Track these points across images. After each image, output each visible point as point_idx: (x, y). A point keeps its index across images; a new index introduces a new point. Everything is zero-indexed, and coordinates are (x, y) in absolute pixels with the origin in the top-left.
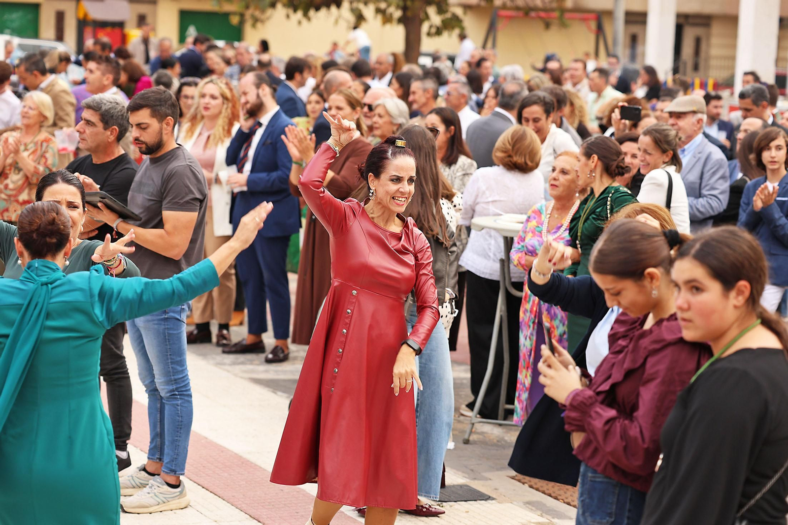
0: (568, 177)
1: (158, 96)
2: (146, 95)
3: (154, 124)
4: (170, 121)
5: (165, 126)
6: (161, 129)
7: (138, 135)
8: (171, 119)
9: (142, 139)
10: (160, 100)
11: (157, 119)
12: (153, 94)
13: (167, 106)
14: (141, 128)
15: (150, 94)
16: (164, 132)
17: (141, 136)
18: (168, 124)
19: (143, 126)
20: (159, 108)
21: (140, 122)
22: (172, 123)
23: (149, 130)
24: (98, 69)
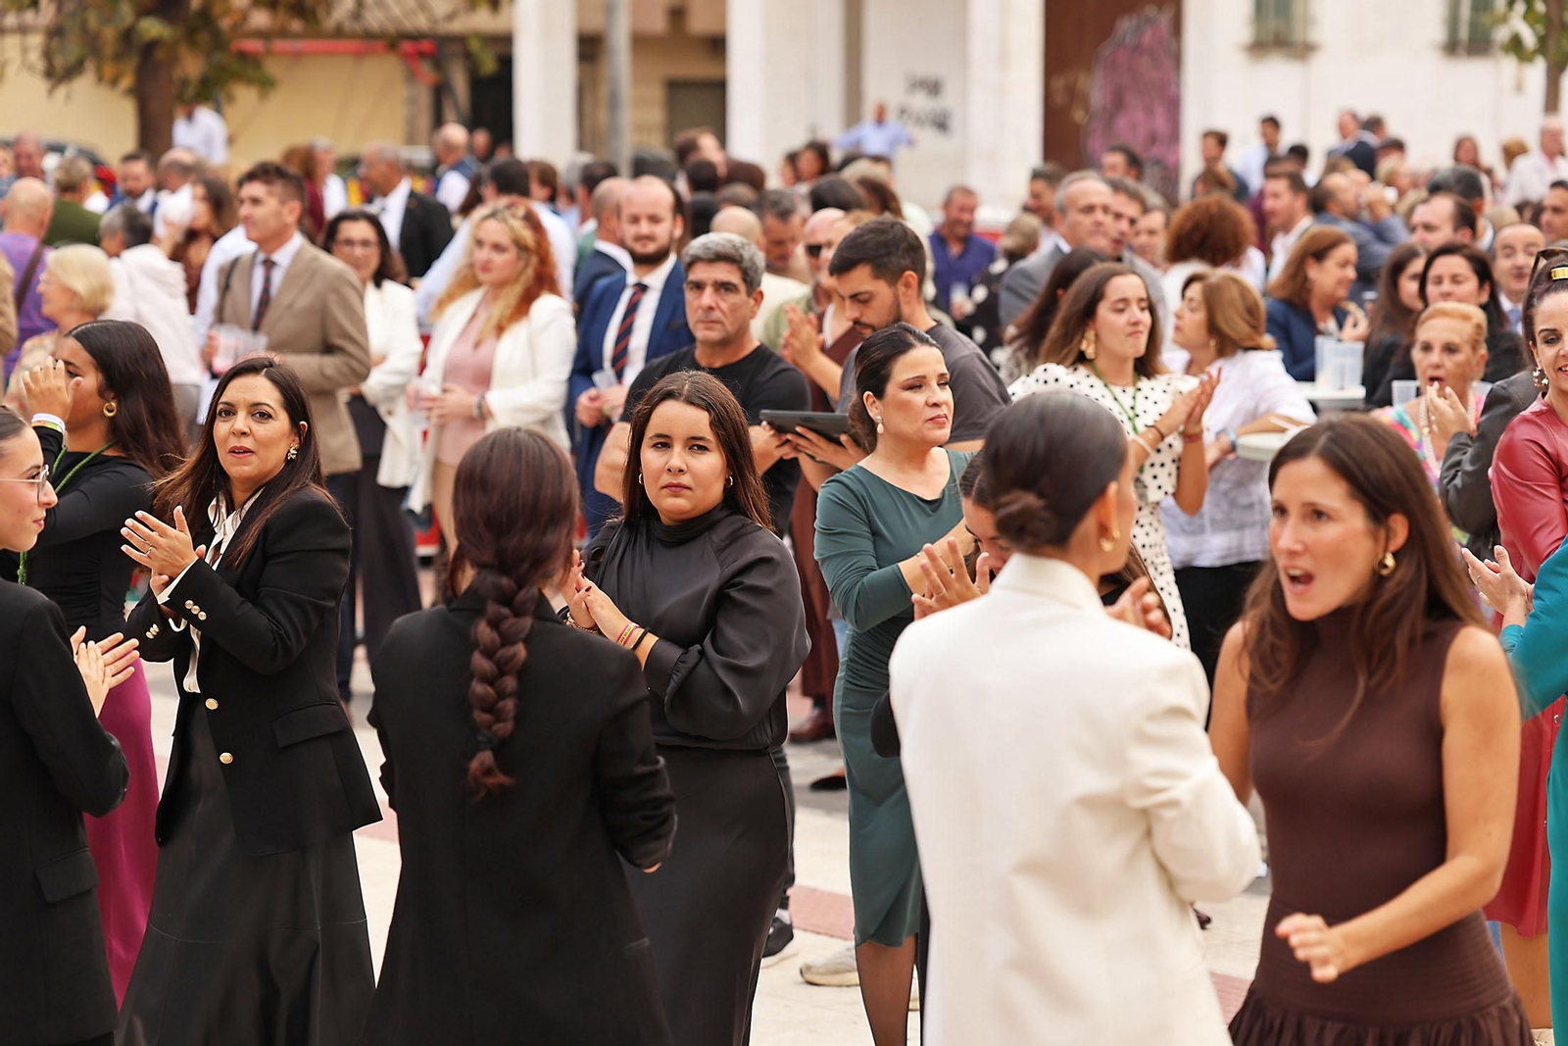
0: (1460, 357)
1: (882, 238)
2: (860, 240)
3: (882, 289)
4: (911, 279)
5: (901, 289)
6: (896, 297)
7: (856, 314)
8: (911, 276)
9: (865, 320)
10: (886, 244)
11: (886, 281)
12: (872, 235)
13: (900, 253)
14: (860, 301)
15: (866, 237)
16: (902, 300)
17: (862, 316)
18: (907, 285)
19: (862, 297)
20: (885, 259)
21: (856, 291)
22: (914, 281)
23: (875, 303)
24: (270, 194)
